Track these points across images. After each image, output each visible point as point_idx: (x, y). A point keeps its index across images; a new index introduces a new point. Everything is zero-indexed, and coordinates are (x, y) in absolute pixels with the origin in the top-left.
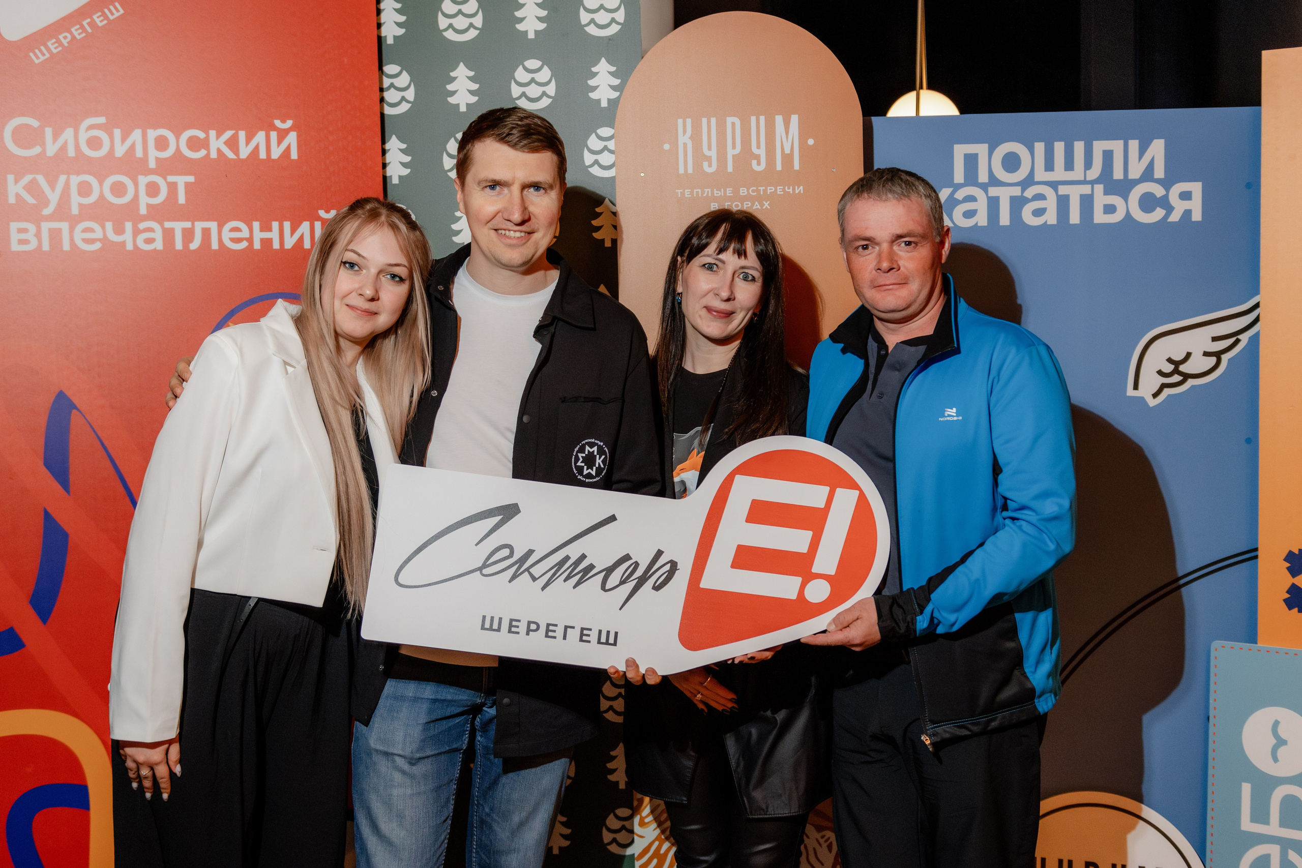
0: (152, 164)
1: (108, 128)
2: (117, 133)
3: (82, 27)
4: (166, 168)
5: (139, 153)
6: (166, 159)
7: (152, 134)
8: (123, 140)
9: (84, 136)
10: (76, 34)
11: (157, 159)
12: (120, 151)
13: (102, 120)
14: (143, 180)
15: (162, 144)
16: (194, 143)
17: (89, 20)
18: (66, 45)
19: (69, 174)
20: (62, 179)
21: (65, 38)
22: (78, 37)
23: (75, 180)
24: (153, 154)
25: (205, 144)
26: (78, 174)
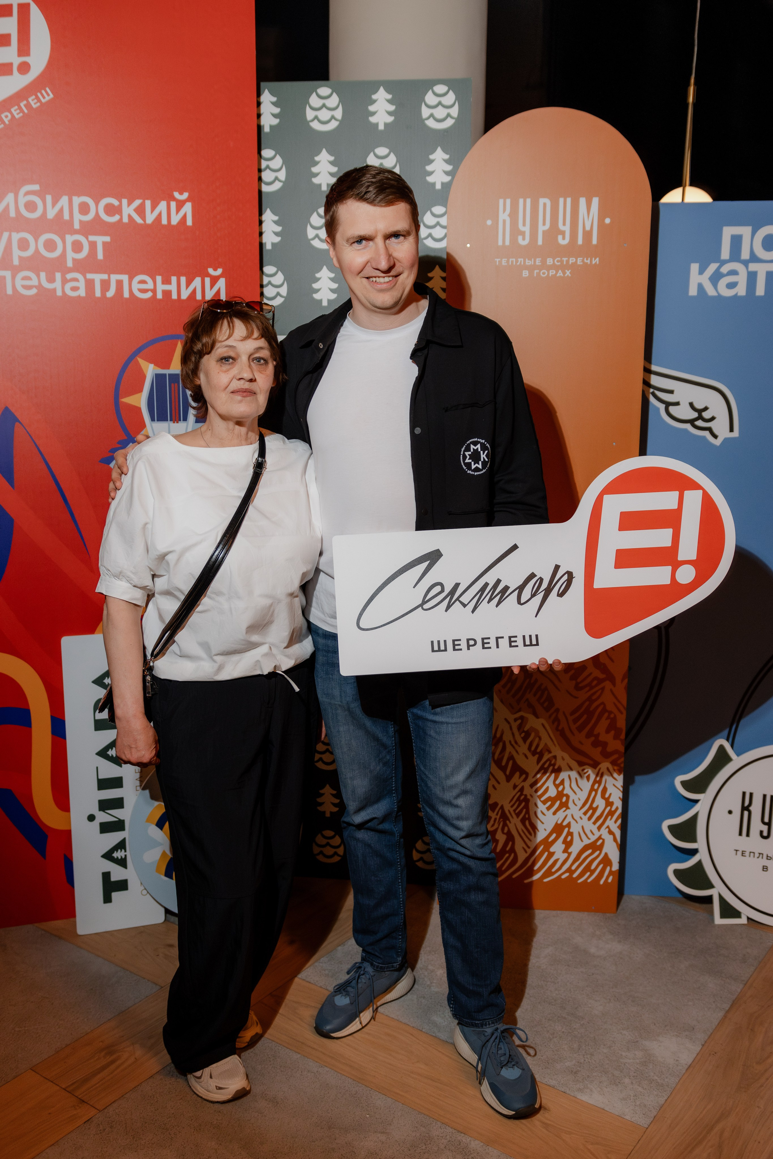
0: (77, 226)
1: (41, 194)
2: (49, 198)
3: (20, 108)
4: (87, 229)
5: (66, 216)
6: (88, 222)
7: (77, 200)
8: (54, 205)
9: (22, 200)
10: (15, 113)
11: (81, 222)
12: (51, 214)
13: (36, 187)
14: (70, 239)
15: (84, 209)
16: (110, 210)
17: (25, 102)
18: (7, 122)
19: (10, 231)
20: (6, 235)
21: (6, 117)
22: (17, 116)
23: (16, 237)
24: (78, 217)
25: (118, 210)
26: (18, 232)
